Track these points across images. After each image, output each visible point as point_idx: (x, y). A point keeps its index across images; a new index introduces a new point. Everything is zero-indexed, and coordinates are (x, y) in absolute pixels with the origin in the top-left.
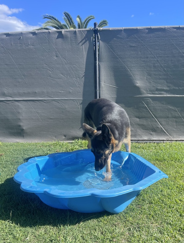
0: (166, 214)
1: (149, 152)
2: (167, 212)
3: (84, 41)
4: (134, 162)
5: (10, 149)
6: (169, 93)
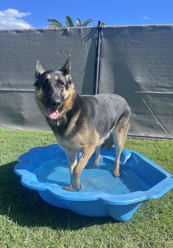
3: (87, 38)
4: (138, 162)
5: (11, 136)
6: (170, 90)
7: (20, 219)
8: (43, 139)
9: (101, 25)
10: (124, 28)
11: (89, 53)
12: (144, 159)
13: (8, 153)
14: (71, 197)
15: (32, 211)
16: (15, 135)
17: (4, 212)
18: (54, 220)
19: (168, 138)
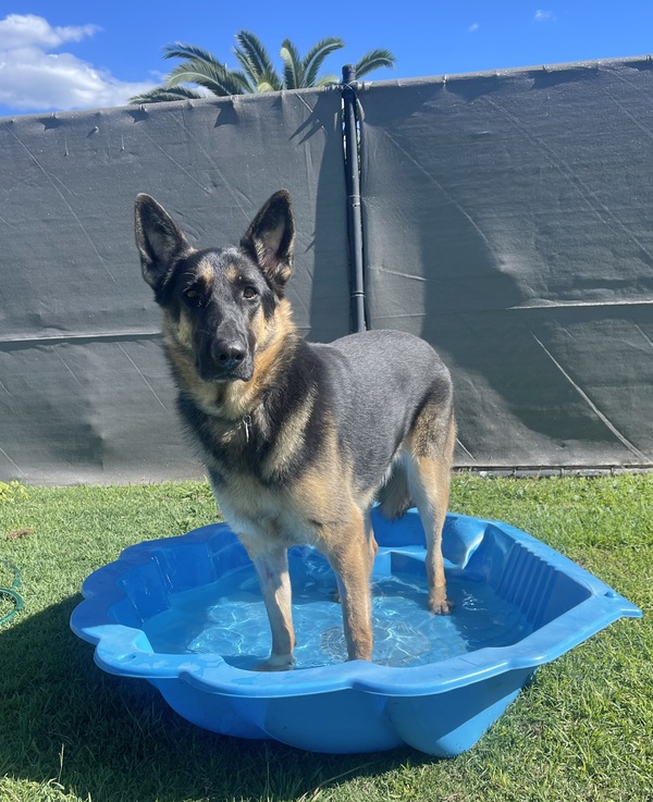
0: (643, 762)
1: (561, 513)
2: (647, 754)
3: (309, 128)
4: (506, 558)
5: (55, 511)
6: (623, 293)
7: (101, 786)
8: (176, 509)
9: (353, 82)
10: (437, 86)
11: (320, 186)
13: (49, 573)
14: (264, 688)
15: (141, 758)
16: (71, 506)
17: (45, 771)
18: (218, 777)
19: (636, 467)
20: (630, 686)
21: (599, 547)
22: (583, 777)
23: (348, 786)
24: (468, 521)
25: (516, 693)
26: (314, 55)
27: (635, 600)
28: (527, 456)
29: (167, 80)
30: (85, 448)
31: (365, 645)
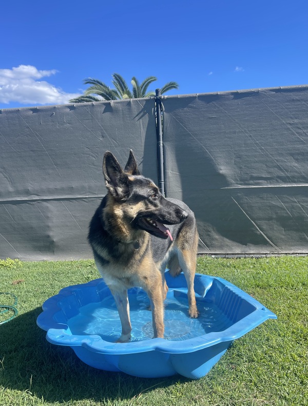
0: (278, 381)
1: (245, 273)
2: (279, 377)
3: (142, 114)
4: (222, 293)
5: (33, 272)
6: (270, 182)
7: (48, 393)
8: (84, 271)
9: (160, 95)
10: (194, 98)
11: (146, 137)
12: (229, 287)
13: (29, 299)
14: (118, 350)
15: (65, 380)
16: (40, 270)
17: (24, 386)
18: (98, 388)
19: (276, 254)
20: (272, 347)
21: (260, 288)
22: (252, 387)
23: (153, 392)
24: (206, 277)
25: (225, 351)
26: (145, 83)
27: (275, 311)
28: (231, 249)
29: (85, 93)
30: (47, 245)
31: (161, 330)
